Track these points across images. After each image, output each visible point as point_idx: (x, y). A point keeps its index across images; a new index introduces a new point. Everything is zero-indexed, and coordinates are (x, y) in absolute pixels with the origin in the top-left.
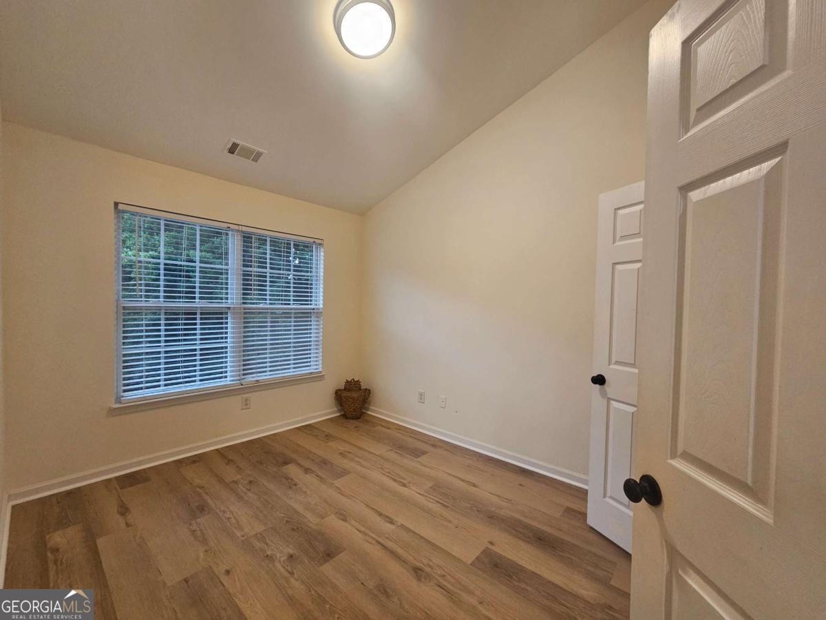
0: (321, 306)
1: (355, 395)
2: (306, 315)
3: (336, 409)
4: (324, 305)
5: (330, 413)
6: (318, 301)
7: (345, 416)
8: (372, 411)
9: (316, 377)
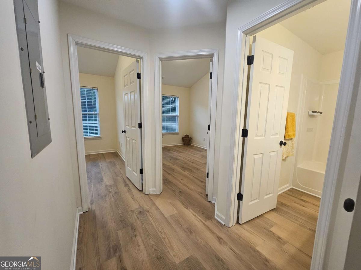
0: (178, 114)
1: (187, 139)
2: (174, 117)
3: (182, 143)
4: (179, 114)
5: (181, 144)
6: (177, 113)
7: (185, 145)
8: (192, 144)
9: (177, 133)
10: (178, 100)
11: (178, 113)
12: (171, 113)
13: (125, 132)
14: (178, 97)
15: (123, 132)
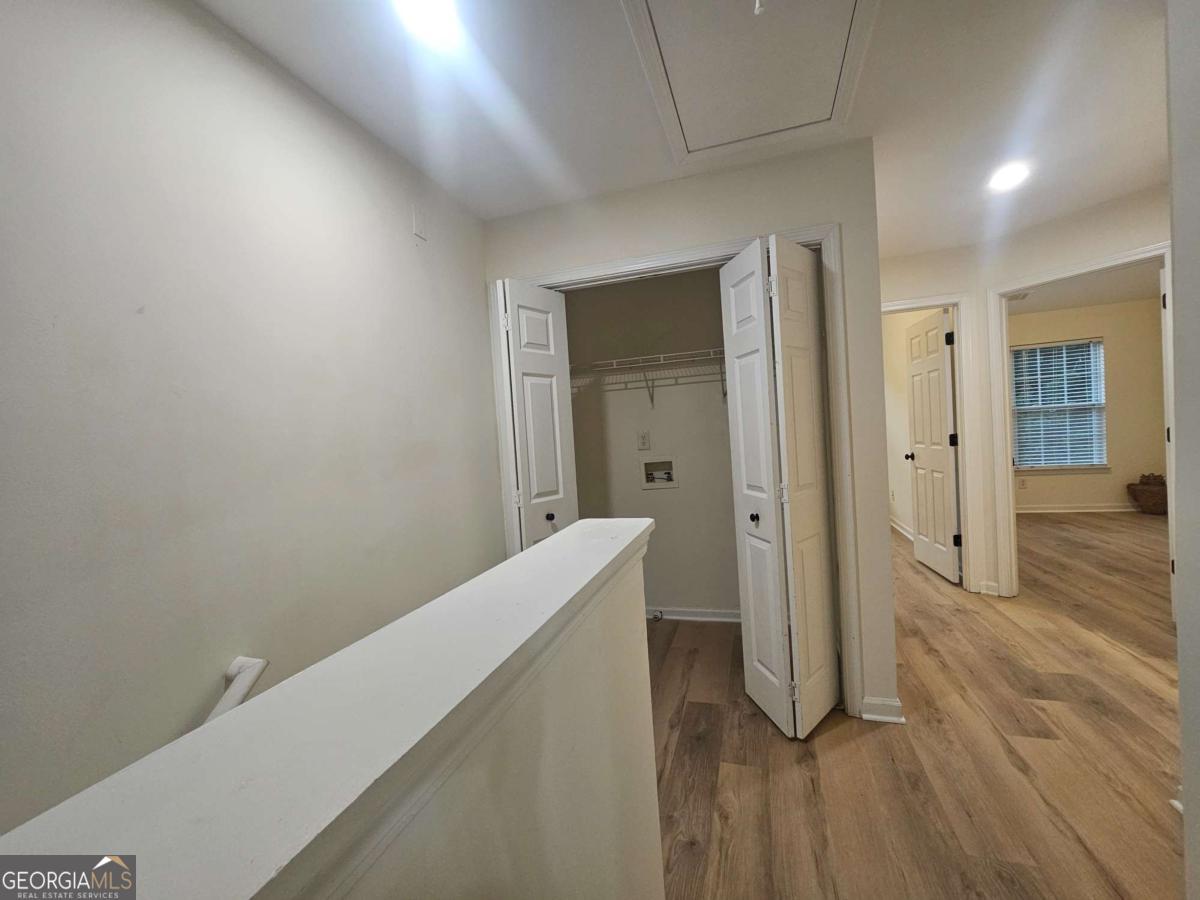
0: (1104, 401)
2: (1086, 410)
10: (1102, 351)
11: (1104, 398)
12: (1066, 401)
13: (912, 457)
14: (1099, 342)
15: (907, 457)
